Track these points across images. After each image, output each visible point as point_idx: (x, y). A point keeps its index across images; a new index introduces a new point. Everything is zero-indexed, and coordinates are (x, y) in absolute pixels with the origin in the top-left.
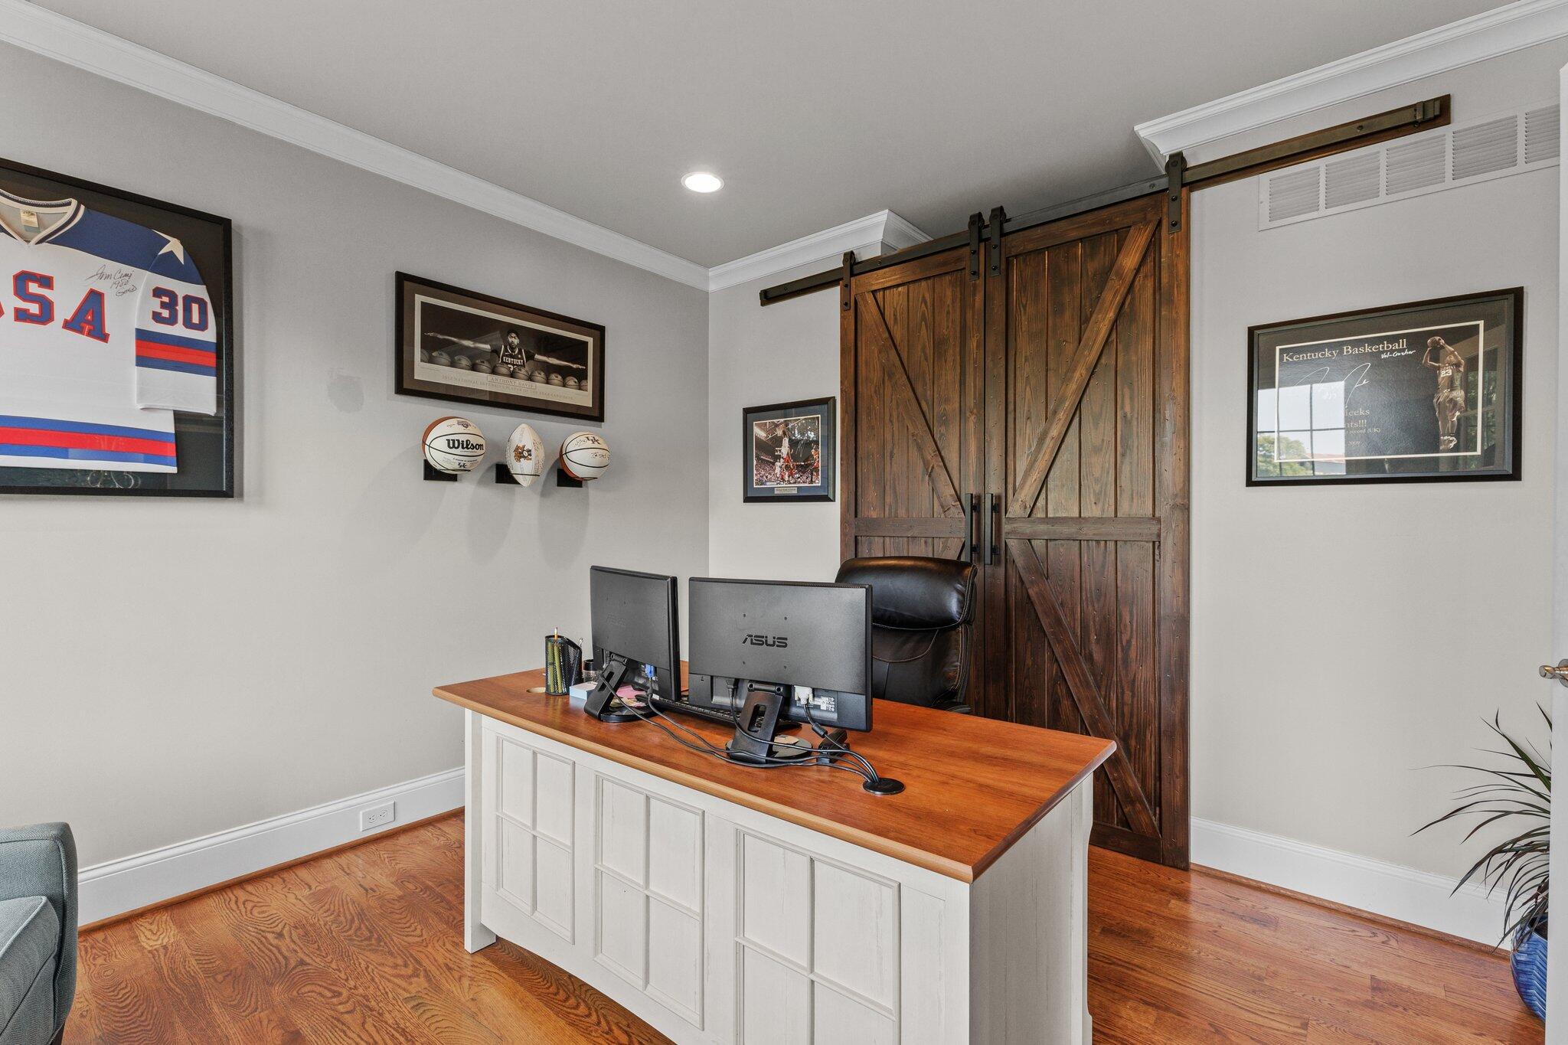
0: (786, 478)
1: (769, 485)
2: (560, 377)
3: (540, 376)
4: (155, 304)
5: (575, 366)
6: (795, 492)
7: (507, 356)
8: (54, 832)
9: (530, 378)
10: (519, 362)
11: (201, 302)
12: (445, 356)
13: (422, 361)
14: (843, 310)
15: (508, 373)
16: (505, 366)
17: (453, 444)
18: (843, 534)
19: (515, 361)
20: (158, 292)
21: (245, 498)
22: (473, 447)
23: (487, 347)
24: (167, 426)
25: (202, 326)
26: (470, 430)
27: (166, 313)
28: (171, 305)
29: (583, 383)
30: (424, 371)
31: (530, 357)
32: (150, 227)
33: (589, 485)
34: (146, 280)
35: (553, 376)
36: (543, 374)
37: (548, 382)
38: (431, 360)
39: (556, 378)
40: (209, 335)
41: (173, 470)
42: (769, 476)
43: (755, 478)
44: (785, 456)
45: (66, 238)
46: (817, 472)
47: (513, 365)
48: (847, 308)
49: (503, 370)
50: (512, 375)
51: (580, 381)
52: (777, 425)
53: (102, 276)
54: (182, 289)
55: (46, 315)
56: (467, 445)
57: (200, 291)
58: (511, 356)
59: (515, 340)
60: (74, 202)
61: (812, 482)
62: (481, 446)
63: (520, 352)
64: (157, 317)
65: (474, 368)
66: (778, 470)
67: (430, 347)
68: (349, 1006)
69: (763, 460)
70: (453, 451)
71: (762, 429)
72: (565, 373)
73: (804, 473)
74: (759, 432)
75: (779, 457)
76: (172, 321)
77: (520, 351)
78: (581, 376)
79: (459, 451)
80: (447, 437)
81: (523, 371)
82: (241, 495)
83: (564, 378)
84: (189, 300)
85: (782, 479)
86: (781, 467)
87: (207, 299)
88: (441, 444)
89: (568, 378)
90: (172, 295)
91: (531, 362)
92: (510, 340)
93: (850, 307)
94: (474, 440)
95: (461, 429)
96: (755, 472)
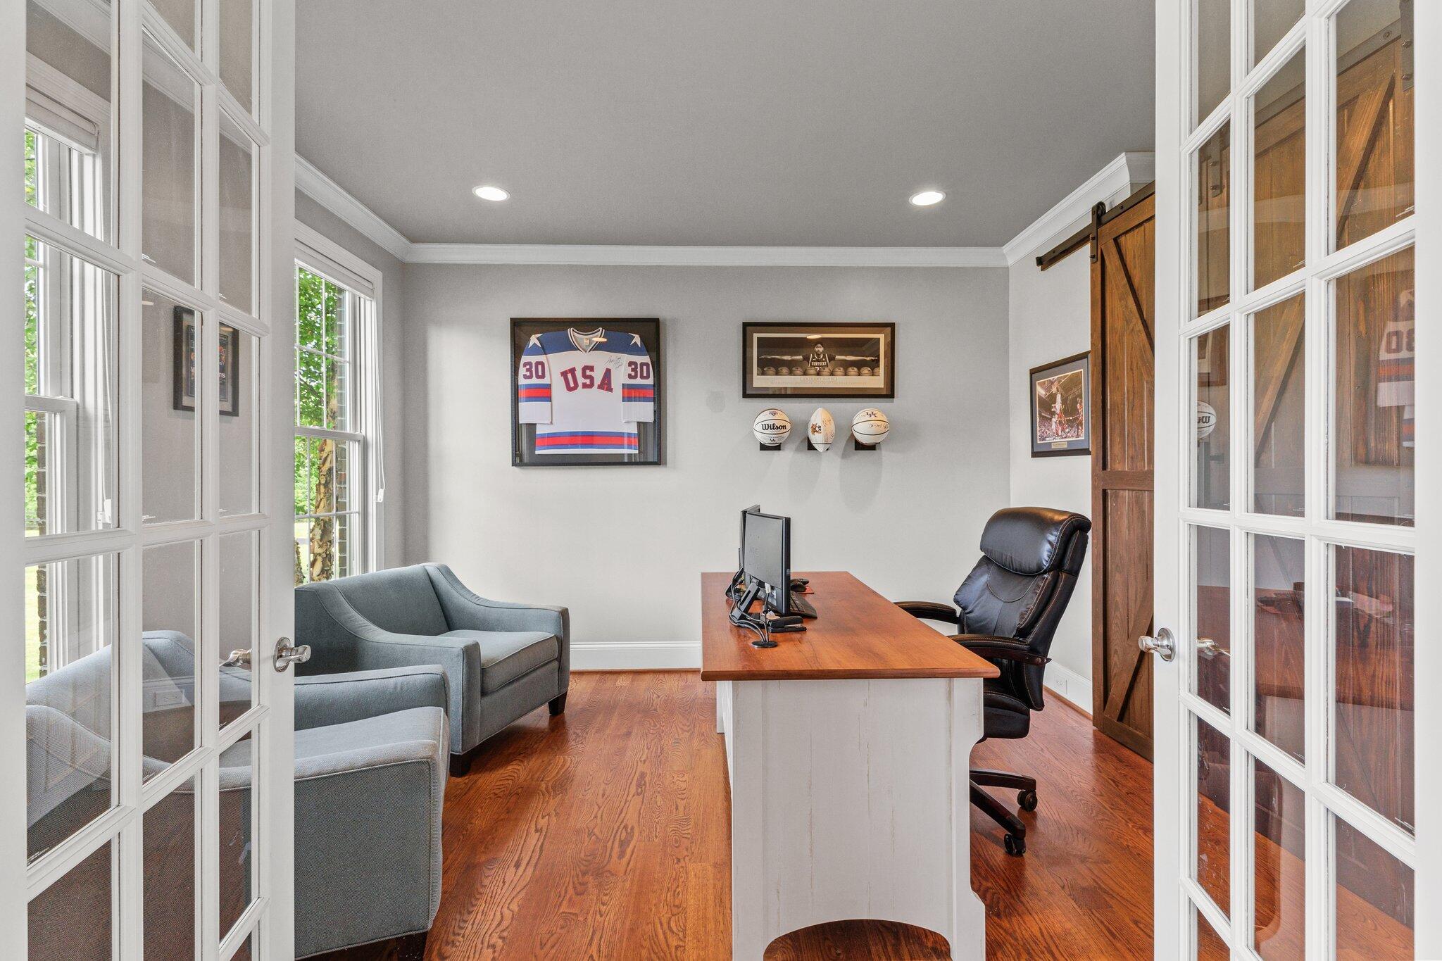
0: (1060, 433)
1: (1048, 440)
2: (856, 369)
3: (840, 371)
4: (629, 370)
5: (868, 359)
6: (1065, 446)
7: (814, 361)
8: (560, 610)
9: (832, 374)
10: (824, 364)
11: (647, 365)
12: (772, 369)
13: (758, 375)
14: (1093, 263)
15: (815, 373)
16: (813, 368)
17: (765, 427)
18: (1094, 488)
19: (821, 364)
20: (630, 364)
21: (668, 465)
22: (778, 428)
23: (801, 357)
24: (634, 430)
25: (648, 377)
26: (777, 417)
27: (633, 374)
28: (634, 370)
29: (876, 370)
30: (759, 381)
31: (832, 359)
32: (628, 332)
33: (882, 448)
34: (627, 358)
35: (850, 369)
36: (842, 369)
37: (846, 374)
38: (763, 373)
39: (853, 370)
40: (650, 381)
41: (637, 452)
42: (1048, 432)
43: (1038, 434)
44: (1058, 411)
45: (599, 347)
46: (1082, 425)
47: (819, 366)
48: (1095, 259)
49: (812, 371)
50: (818, 374)
51: (872, 370)
52: (1052, 383)
53: (611, 361)
54: (640, 359)
55: (591, 385)
56: (773, 427)
57: (646, 359)
58: (818, 361)
59: (820, 349)
60: (601, 329)
61: (1078, 436)
62: (784, 427)
63: (824, 357)
64: (630, 376)
65: (791, 373)
66: (1054, 426)
67: (764, 366)
68: (654, 732)
69: (1043, 417)
70: (765, 431)
71: (1042, 388)
72: (859, 365)
73: (1072, 427)
74: (1040, 391)
75: (1053, 414)
76: (635, 377)
77: (824, 355)
78: (874, 364)
79: (769, 431)
80: (763, 423)
81: (827, 369)
82: (666, 464)
83: (859, 369)
84: (642, 364)
85: (1057, 434)
86: (1056, 423)
87: (650, 363)
88: (759, 428)
89: (862, 369)
90: (635, 364)
91: (833, 362)
92: (817, 349)
93: (1099, 259)
94: (778, 423)
95: (771, 417)
96: (1038, 429)
